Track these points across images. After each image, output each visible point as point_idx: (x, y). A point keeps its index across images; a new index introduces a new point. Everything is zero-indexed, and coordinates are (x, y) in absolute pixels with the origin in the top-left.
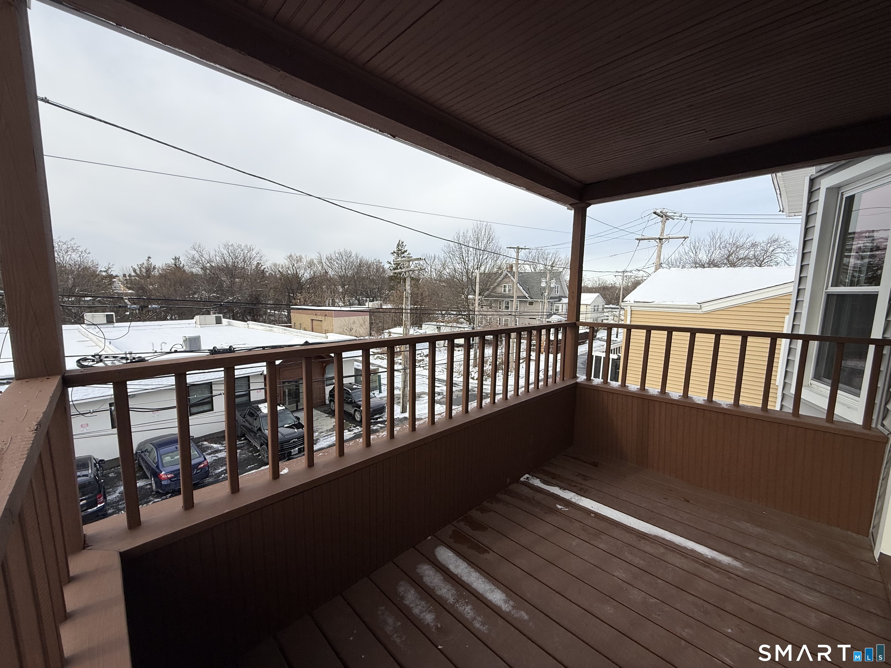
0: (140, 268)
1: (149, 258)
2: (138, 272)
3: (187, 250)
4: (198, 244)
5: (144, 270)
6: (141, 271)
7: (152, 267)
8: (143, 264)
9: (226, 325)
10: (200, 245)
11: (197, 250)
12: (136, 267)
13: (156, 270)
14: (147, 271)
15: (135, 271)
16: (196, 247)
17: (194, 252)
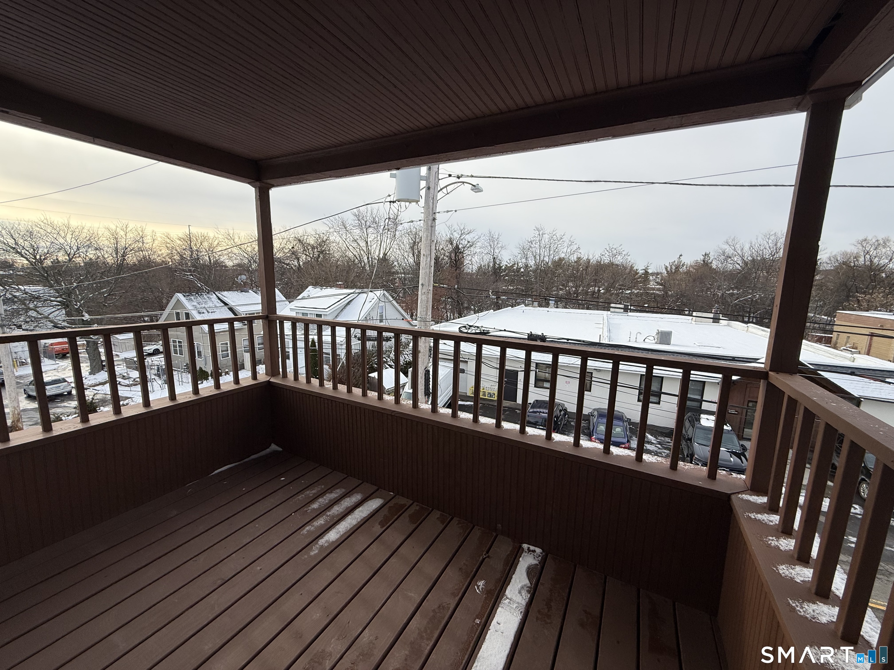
0: (671, 266)
1: (681, 255)
2: (669, 269)
3: (718, 246)
4: (732, 238)
5: (674, 267)
6: (671, 268)
7: (681, 264)
8: (675, 261)
9: (725, 326)
10: (734, 238)
11: (730, 243)
12: (668, 265)
13: (685, 266)
14: (676, 268)
15: (666, 268)
16: (730, 241)
17: (726, 247)
